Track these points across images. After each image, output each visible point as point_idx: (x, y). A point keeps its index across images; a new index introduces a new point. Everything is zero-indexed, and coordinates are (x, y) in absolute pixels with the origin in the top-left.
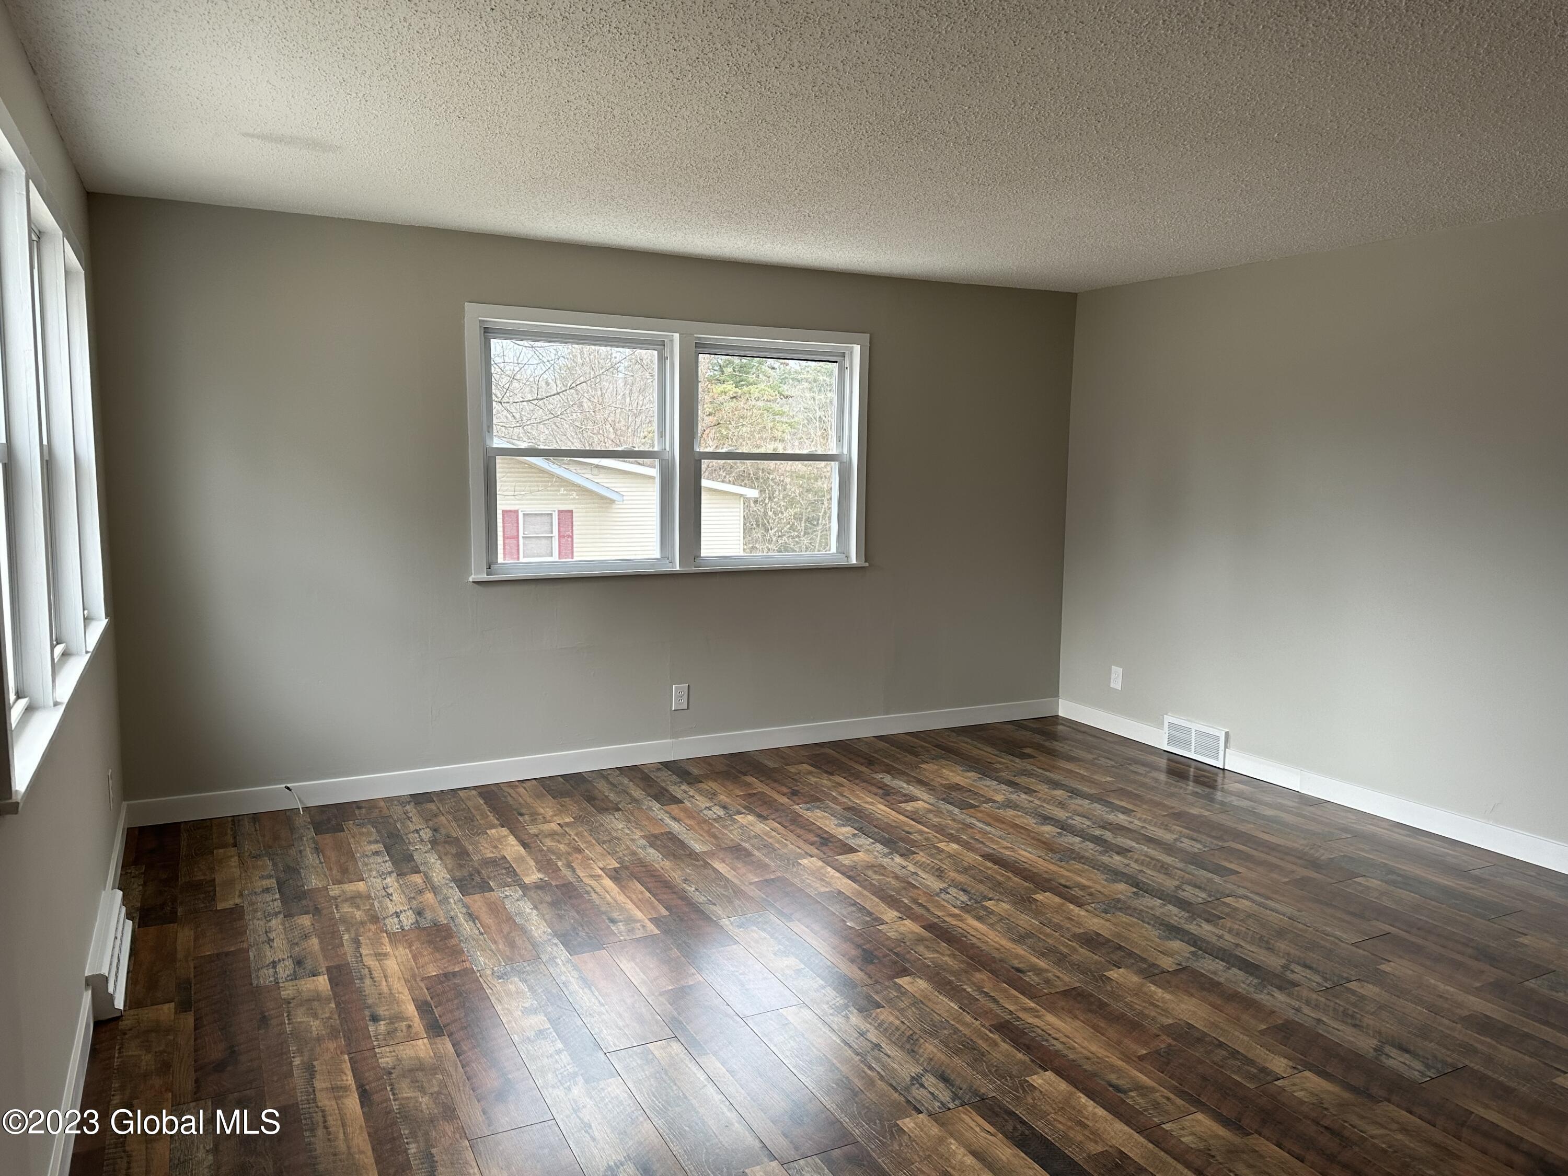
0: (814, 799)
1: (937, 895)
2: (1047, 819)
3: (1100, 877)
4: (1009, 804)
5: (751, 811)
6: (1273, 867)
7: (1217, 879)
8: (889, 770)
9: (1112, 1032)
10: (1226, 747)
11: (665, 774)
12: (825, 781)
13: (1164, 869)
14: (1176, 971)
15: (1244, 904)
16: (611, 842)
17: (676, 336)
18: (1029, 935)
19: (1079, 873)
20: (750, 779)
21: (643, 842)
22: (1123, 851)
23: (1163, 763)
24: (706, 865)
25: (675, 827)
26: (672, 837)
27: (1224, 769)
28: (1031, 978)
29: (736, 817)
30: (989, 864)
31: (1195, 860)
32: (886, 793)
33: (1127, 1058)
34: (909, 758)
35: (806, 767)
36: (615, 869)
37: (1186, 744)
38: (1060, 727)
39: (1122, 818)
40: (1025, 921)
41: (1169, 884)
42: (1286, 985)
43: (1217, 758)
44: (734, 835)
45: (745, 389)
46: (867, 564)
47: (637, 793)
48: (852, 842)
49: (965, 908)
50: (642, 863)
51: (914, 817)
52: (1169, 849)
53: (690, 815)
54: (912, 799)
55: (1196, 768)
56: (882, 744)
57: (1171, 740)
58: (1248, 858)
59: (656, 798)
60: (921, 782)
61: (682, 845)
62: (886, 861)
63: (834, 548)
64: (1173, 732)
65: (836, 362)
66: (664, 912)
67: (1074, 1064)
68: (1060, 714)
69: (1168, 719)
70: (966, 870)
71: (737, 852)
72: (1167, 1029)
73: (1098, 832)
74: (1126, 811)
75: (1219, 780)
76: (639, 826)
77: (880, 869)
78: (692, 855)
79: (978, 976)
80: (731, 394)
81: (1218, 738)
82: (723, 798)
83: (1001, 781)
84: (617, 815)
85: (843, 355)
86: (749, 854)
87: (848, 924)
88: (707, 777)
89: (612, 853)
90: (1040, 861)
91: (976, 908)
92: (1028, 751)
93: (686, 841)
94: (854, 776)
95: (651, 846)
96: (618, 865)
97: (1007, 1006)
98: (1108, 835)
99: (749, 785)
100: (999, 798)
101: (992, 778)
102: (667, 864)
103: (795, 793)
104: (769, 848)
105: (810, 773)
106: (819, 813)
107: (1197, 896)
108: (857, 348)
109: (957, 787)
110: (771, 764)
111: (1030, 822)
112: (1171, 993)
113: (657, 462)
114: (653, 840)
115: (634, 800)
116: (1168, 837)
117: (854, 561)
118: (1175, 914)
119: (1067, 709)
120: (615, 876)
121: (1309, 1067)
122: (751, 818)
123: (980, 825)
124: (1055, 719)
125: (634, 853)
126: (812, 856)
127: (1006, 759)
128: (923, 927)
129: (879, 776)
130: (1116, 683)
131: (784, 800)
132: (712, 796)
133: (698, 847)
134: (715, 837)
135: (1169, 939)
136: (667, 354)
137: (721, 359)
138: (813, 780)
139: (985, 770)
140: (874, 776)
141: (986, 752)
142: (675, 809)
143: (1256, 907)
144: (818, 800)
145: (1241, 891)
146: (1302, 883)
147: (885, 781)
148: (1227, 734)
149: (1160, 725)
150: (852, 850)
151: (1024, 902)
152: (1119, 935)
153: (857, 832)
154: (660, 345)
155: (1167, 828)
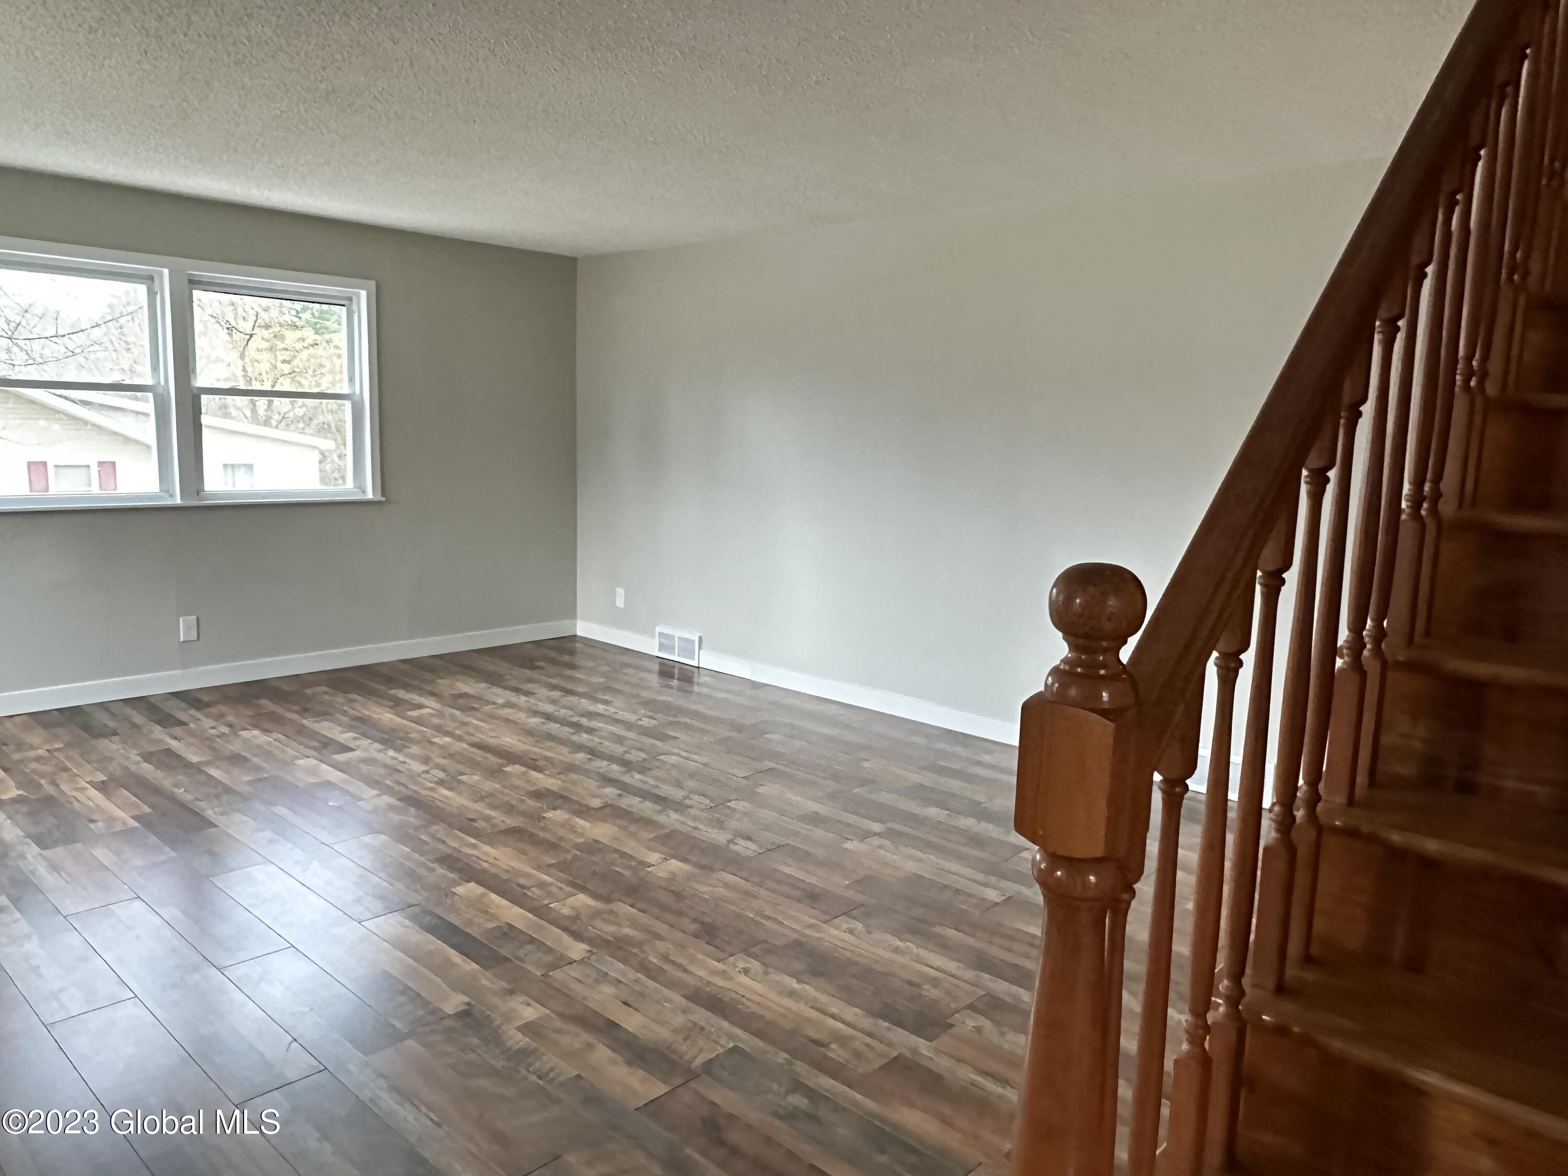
0: (323, 715)
1: (419, 775)
2: (536, 713)
3: (565, 750)
4: (509, 705)
5: (255, 726)
6: (704, 732)
7: (659, 743)
8: (406, 687)
9: (533, 852)
10: (700, 648)
11: (175, 702)
12: (340, 699)
13: (620, 740)
14: (602, 808)
15: (674, 759)
16: (104, 761)
17: (166, 271)
18: (490, 795)
19: (549, 749)
20: (264, 702)
21: (139, 758)
22: (590, 731)
23: (656, 667)
24: (201, 771)
25: (174, 744)
26: (169, 752)
27: (698, 667)
28: (481, 824)
29: (240, 733)
30: (474, 750)
31: (647, 732)
32: (397, 705)
33: (539, 868)
34: (427, 675)
35: (324, 688)
36: (103, 782)
37: (671, 649)
38: (578, 645)
39: (600, 708)
40: (490, 785)
41: (618, 750)
42: (680, 807)
43: (693, 658)
44: (235, 747)
45: (327, 336)
46: (384, 499)
47: (138, 719)
48: (351, 744)
49: (441, 783)
50: (132, 775)
51: (418, 721)
52: (629, 726)
53: (192, 734)
54: (421, 706)
55: (680, 669)
56: (406, 667)
57: (662, 647)
58: (687, 727)
59: (160, 723)
60: (432, 694)
61: (178, 757)
62: (379, 756)
63: (350, 484)
64: (663, 640)
65: (344, 305)
66: (147, 810)
67: (495, 876)
68: (579, 633)
69: (658, 629)
70: (451, 756)
71: (236, 760)
72: (577, 847)
73: (575, 719)
74: (606, 702)
75: (696, 675)
76: (135, 746)
77: (372, 761)
78: (189, 765)
79: (435, 827)
80: (310, 341)
81: (693, 642)
82: (231, 719)
83: (505, 688)
84: (114, 738)
85: (350, 299)
86: (245, 760)
87: (330, 804)
88: (217, 702)
89: (103, 770)
90: (520, 744)
91: (451, 783)
92: (541, 664)
93: (183, 755)
94: (369, 693)
95: (145, 761)
96: (105, 778)
97: (451, 844)
98: (584, 721)
99: (259, 706)
100: (501, 701)
101: (499, 686)
102: (159, 774)
103: (306, 710)
104: (268, 755)
105: (326, 693)
106: (326, 724)
107: (636, 756)
108: (363, 294)
109: (465, 695)
110: (287, 688)
111: (521, 716)
112: (590, 822)
113: (150, 395)
114: (147, 757)
115: (136, 726)
116: (632, 718)
117: (370, 495)
118: (615, 769)
119: (584, 629)
120: (102, 787)
121: (674, 857)
122: (256, 732)
123: (475, 722)
124: (574, 638)
125: (126, 768)
126: (308, 757)
127: (517, 671)
128: (399, 800)
129: (393, 692)
130: (620, 602)
131: (295, 716)
132: (219, 717)
133: (194, 759)
134: (214, 749)
135: (604, 787)
136: (157, 289)
137: (298, 306)
138: (327, 697)
139: (495, 680)
140: (390, 692)
141: (502, 667)
142: (178, 730)
143: (681, 760)
144: (328, 714)
145: (676, 751)
146: (724, 741)
147: (400, 696)
148: (700, 638)
149: (652, 636)
150: (351, 750)
151: (494, 773)
152: (565, 789)
153: (358, 736)
154: (148, 279)
155: (634, 712)
